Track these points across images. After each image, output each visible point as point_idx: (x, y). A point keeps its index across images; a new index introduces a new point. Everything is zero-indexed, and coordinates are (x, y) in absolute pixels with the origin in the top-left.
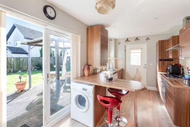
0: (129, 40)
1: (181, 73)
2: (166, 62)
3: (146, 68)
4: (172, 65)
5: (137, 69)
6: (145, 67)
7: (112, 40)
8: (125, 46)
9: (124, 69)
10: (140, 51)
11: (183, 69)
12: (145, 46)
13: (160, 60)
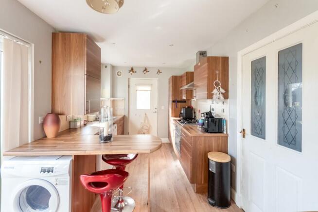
0: (134, 70)
1: (193, 117)
2: (180, 103)
3: (156, 114)
4: (185, 108)
5: (146, 114)
6: (156, 112)
7: (106, 67)
8: (129, 79)
9: (127, 115)
10: (149, 88)
11: (195, 112)
12: (155, 81)
13: (173, 101)
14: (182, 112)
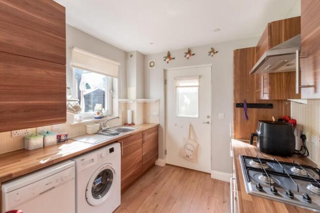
0: (172, 56)
3: (209, 125)
4: (269, 123)
5: (191, 125)
6: (208, 123)
7: (131, 56)
8: (165, 71)
9: (162, 125)
10: (196, 83)
11: (303, 137)
12: (206, 70)
13: (238, 105)
14: (259, 133)
